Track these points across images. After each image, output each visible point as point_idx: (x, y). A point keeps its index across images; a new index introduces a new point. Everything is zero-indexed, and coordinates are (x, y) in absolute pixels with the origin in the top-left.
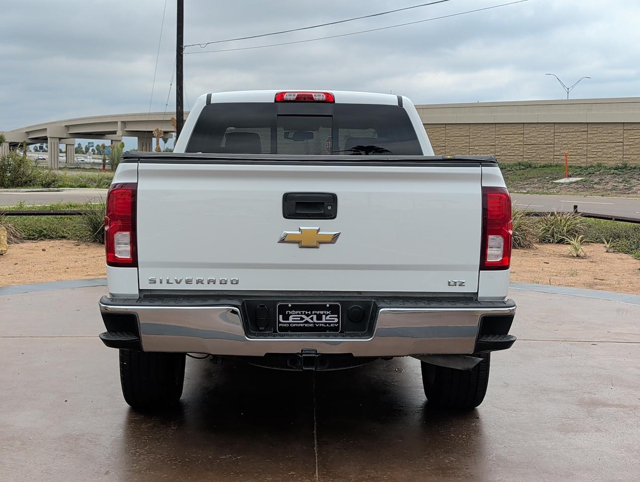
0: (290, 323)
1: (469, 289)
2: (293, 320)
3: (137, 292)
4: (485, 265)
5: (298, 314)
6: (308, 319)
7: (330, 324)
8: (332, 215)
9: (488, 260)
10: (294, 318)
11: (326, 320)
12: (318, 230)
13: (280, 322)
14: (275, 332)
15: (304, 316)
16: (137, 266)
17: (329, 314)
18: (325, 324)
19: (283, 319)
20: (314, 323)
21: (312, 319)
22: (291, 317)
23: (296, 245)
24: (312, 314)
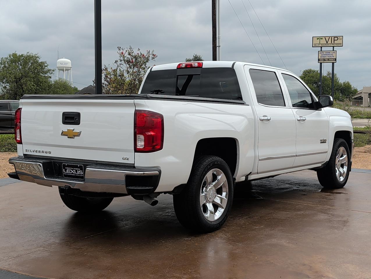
0: (67, 173)
1: (131, 161)
2: (68, 172)
3: (23, 155)
4: (136, 150)
5: (69, 169)
6: (72, 172)
7: (80, 175)
8: (78, 123)
9: (138, 147)
10: (68, 171)
11: (79, 173)
12: (73, 130)
13: (64, 173)
14: (63, 177)
15: (71, 170)
16: (22, 144)
17: (79, 170)
18: (79, 174)
19: (65, 171)
20: (75, 174)
21: (74, 172)
22: (67, 170)
23: (67, 137)
24: (74, 170)
